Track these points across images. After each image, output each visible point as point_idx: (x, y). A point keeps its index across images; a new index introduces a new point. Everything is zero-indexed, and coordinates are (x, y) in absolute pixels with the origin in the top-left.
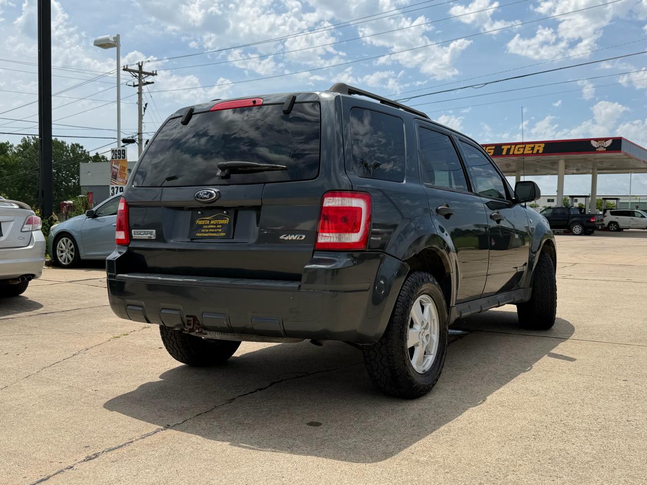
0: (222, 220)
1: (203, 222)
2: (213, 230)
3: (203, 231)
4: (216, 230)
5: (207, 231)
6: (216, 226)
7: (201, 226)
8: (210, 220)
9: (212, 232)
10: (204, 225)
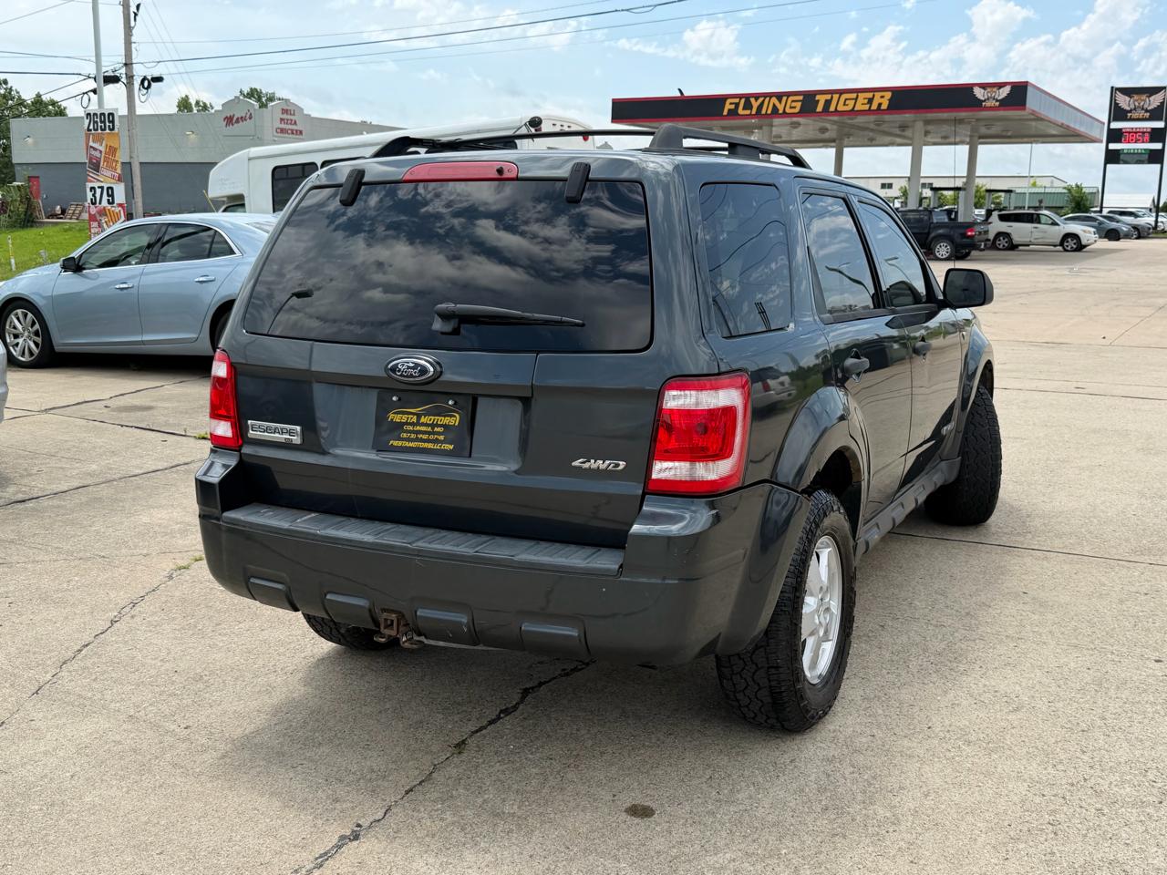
0: (445, 416)
1: (404, 418)
2: (425, 437)
3: (405, 435)
4: (431, 437)
5: (413, 436)
6: (433, 429)
7: (400, 426)
8: (419, 416)
9: (424, 441)
10: (407, 423)
